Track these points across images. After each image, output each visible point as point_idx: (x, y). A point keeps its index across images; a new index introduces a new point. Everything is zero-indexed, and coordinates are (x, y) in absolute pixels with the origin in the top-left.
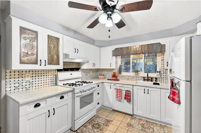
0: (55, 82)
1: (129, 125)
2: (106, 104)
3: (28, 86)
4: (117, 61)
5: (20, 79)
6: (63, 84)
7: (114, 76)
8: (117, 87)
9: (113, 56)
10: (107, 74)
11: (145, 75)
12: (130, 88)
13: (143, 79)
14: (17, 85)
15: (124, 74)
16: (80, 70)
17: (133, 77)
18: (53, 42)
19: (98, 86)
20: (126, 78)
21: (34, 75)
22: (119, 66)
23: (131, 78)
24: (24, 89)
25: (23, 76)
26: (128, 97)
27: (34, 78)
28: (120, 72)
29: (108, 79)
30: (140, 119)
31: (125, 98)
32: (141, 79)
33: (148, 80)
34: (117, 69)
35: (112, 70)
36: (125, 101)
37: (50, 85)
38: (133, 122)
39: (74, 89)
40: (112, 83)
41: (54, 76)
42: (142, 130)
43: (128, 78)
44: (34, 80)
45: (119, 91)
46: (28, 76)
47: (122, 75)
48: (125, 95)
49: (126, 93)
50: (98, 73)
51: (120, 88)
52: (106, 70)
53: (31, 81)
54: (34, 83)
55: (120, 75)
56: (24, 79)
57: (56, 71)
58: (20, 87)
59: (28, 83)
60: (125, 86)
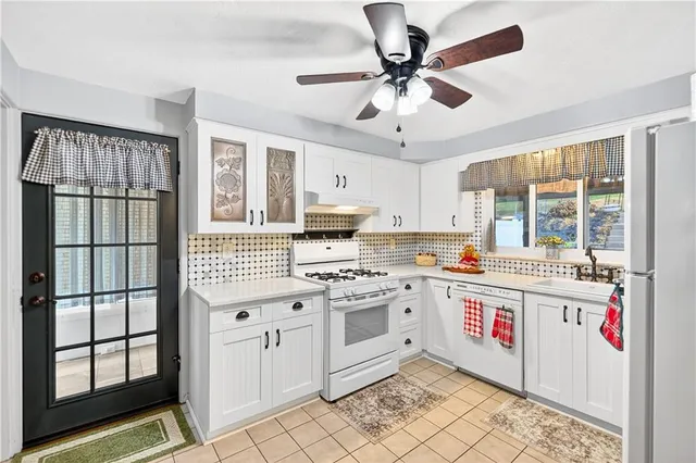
0: (286, 268)
1: (500, 420)
2: (435, 348)
3: (227, 273)
4: (478, 205)
5: (214, 255)
6: (306, 275)
7: (468, 258)
8: (469, 296)
9: (463, 189)
10: (445, 250)
12: (512, 301)
13: (575, 270)
14: (207, 268)
16: (354, 238)
17: (536, 265)
18: (281, 162)
19: (408, 287)
20: (512, 265)
21: (240, 247)
22: (485, 224)
23: (530, 267)
24: (221, 279)
25: (219, 248)
26: (504, 330)
27: (240, 254)
28: (490, 245)
29: (445, 269)
31: (495, 334)
32: (569, 271)
33: (595, 277)
34: (478, 234)
35: (461, 238)
36: (496, 343)
37: (275, 274)
38: (518, 415)
39: (328, 288)
40: (452, 281)
41: (286, 252)
42: (539, 442)
43: (518, 266)
44: (240, 259)
45: (474, 309)
46: (227, 249)
47: (497, 255)
48: (496, 323)
49: (497, 315)
50: (418, 249)
51: (479, 298)
52: (442, 238)
53: (234, 260)
54: (240, 266)
55: (490, 254)
56: (219, 256)
57: (290, 240)
58: (214, 274)
59: (228, 267)
60: (496, 292)
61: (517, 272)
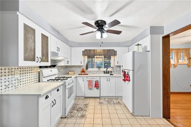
1: (100, 103)
2: (79, 94)
3: (16, 84)
4: (84, 59)
5: (10, 77)
6: (48, 80)
7: (83, 71)
8: (89, 80)
9: (83, 55)
11: (105, 69)
12: (98, 79)
13: (103, 72)
14: (7, 83)
15: (89, 69)
17: (97, 72)
20: (92, 72)
21: (22, 72)
23: (95, 72)
24: (14, 87)
25: (13, 73)
26: (97, 85)
27: (21, 75)
28: (87, 68)
30: (104, 99)
31: (95, 87)
32: (102, 72)
33: (107, 73)
34: (85, 66)
35: (80, 67)
36: (95, 89)
37: (34, 82)
38: (102, 101)
39: (65, 83)
40: (84, 77)
41: (37, 73)
42: (108, 103)
43: (93, 72)
44: (22, 77)
45: (90, 82)
46: (17, 73)
47: (88, 70)
48: (95, 84)
49: (95, 83)
51: (91, 80)
52: (75, 67)
53: (19, 78)
54: (22, 80)
56: (13, 76)
57: (39, 68)
58: (10, 86)
59: (17, 81)
60: (95, 78)
61: (93, 74)
